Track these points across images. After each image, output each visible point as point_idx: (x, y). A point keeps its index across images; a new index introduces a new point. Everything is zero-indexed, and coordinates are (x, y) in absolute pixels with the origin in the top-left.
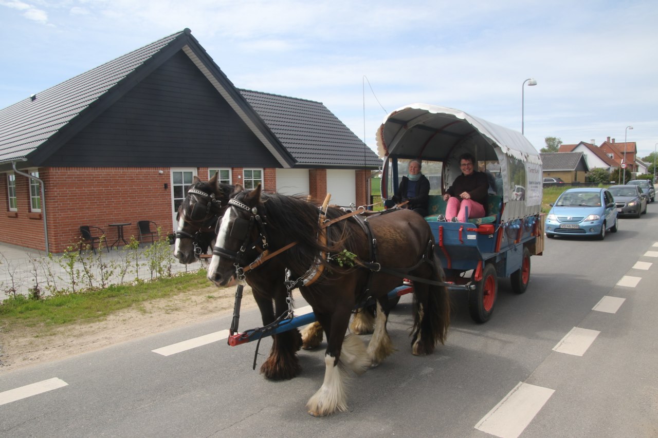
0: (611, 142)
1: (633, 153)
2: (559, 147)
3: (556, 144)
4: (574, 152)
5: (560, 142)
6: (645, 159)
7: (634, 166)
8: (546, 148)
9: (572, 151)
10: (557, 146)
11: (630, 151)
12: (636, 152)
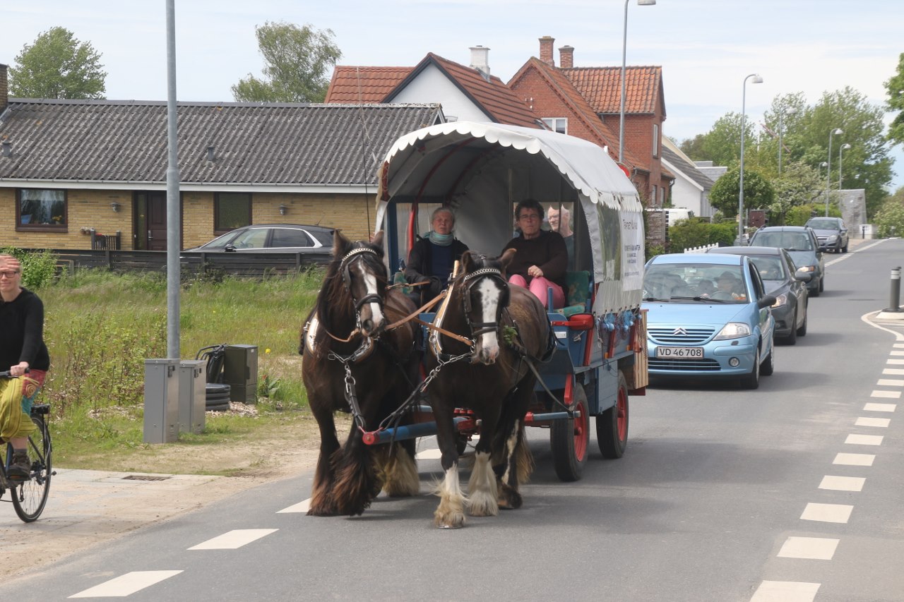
0: (558, 64)
1: (648, 116)
2: (328, 73)
3: (312, 59)
4: (398, 103)
5: (330, 53)
6: (697, 149)
7: (655, 178)
8: (266, 80)
9: (390, 98)
10: (318, 70)
11: (636, 108)
12: (661, 114)
